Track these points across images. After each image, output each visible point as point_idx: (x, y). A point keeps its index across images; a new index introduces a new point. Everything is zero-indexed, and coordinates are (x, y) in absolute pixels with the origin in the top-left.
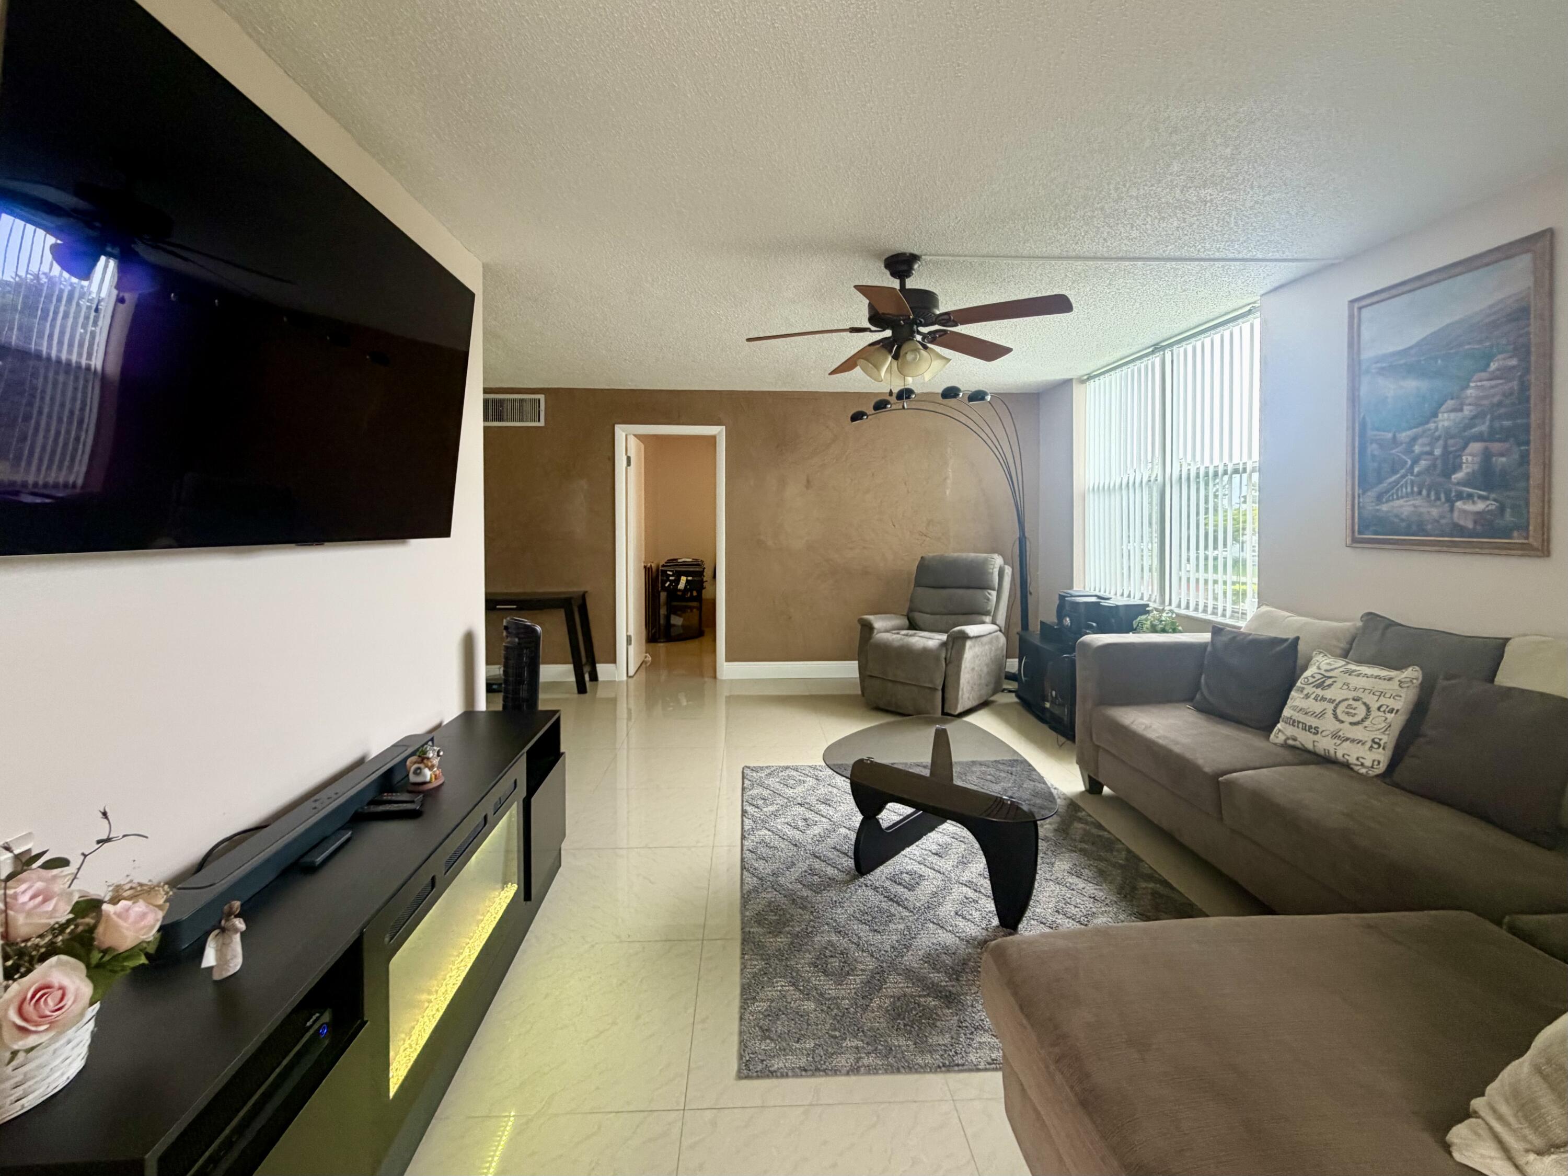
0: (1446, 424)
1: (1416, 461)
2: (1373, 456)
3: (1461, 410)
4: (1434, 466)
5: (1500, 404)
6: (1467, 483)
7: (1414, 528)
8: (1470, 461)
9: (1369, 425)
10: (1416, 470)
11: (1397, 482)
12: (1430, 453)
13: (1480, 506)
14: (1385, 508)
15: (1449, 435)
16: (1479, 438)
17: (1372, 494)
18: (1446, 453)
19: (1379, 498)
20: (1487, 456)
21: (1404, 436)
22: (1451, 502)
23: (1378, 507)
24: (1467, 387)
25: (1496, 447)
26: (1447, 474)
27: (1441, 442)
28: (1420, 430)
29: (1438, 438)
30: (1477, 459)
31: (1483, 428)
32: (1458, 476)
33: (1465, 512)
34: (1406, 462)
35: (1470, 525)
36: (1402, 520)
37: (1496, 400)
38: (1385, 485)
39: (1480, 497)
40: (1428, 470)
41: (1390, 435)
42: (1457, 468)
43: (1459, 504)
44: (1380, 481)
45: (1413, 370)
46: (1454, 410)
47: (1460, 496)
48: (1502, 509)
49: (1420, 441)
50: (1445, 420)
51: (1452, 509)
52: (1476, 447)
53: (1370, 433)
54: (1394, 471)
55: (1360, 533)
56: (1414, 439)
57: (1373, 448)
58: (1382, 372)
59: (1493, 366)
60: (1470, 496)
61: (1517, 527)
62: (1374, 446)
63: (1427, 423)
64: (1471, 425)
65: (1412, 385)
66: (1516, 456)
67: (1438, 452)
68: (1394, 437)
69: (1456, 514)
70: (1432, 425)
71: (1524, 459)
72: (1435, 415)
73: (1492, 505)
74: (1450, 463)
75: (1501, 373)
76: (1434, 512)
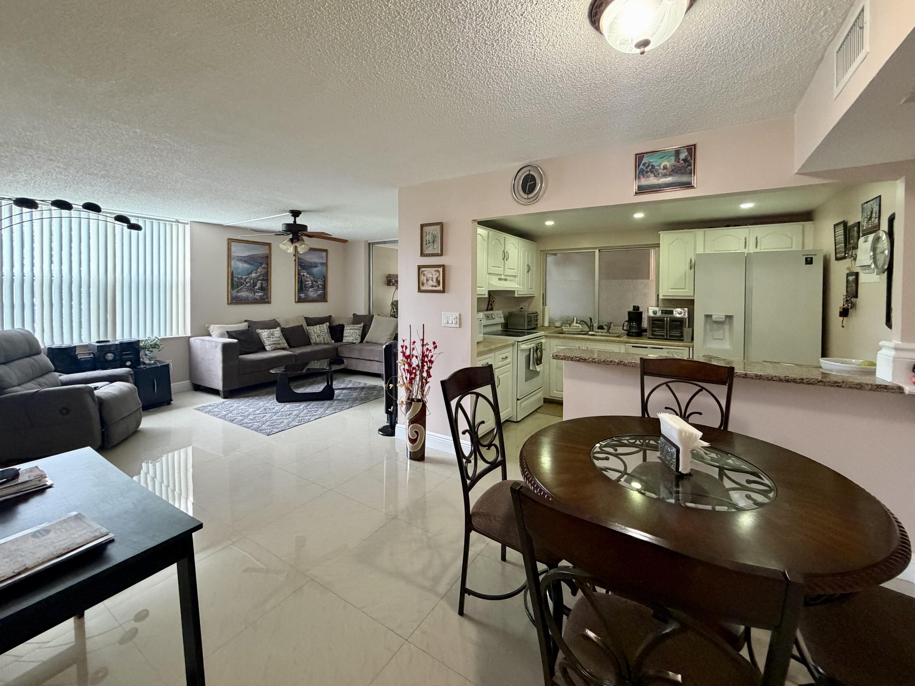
0: (253, 276)
2: (236, 281)
3: (257, 273)
4: (251, 285)
5: (263, 274)
6: (258, 289)
7: (246, 299)
9: (234, 274)
10: (247, 285)
11: (242, 288)
12: (250, 282)
13: (260, 294)
14: (239, 294)
15: (254, 279)
16: (260, 280)
17: (236, 290)
18: (253, 282)
19: (238, 292)
20: (262, 283)
21: (244, 277)
22: (254, 293)
23: (235, 295)
24: (258, 269)
25: (263, 282)
26: (254, 287)
27: (252, 280)
28: (248, 276)
30: (260, 285)
31: (261, 278)
32: (256, 287)
34: (244, 284)
35: (258, 298)
36: (244, 297)
38: (239, 289)
39: (260, 292)
40: (250, 286)
44: (238, 287)
45: (245, 262)
46: (255, 273)
47: (256, 292)
48: (264, 295)
49: (248, 279)
51: (255, 295)
52: (260, 282)
53: (235, 275)
54: (241, 285)
55: (230, 301)
56: (246, 278)
57: (235, 279)
58: (238, 260)
60: (258, 292)
61: (266, 298)
62: (236, 278)
64: (258, 277)
65: (246, 266)
66: (266, 284)
67: (252, 282)
68: (241, 277)
69: (256, 296)
70: (250, 276)
71: (268, 285)
72: (251, 273)
73: (262, 294)
74: (255, 285)
75: (264, 268)
76: (251, 295)
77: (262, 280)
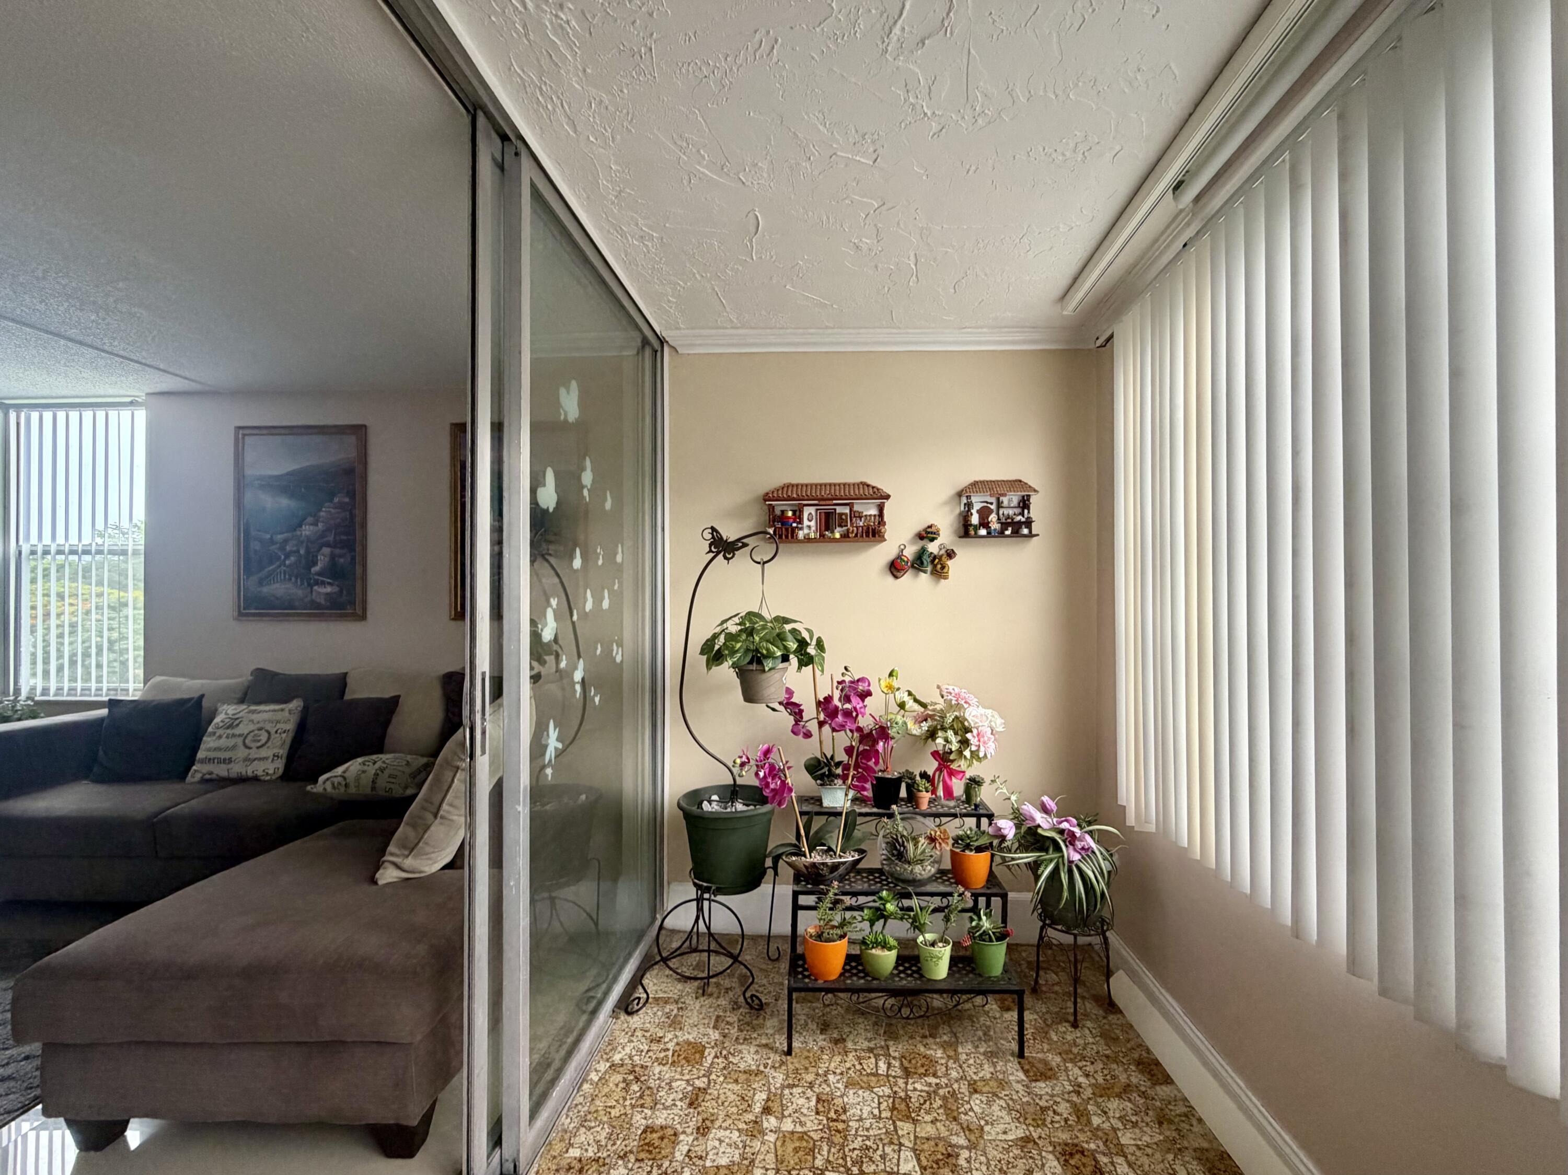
0: (308, 533)
1: (287, 556)
2: (256, 551)
3: (317, 525)
4: (299, 561)
5: (340, 526)
6: (319, 574)
7: (286, 604)
8: (322, 560)
9: (252, 527)
10: (288, 562)
11: (274, 570)
12: (298, 551)
13: (329, 589)
14: (265, 590)
15: (309, 541)
16: (327, 545)
17: (254, 579)
18: (308, 551)
20: (333, 557)
21: (279, 537)
22: (310, 585)
23: (259, 589)
24: (320, 510)
25: (338, 551)
26: (309, 568)
27: (304, 545)
28: (289, 535)
29: (302, 542)
30: (327, 559)
31: (330, 538)
32: (314, 570)
33: (319, 593)
35: (323, 601)
36: (277, 598)
37: (337, 522)
38: (266, 572)
39: (329, 584)
40: (296, 564)
41: (268, 536)
42: (315, 563)
43: (316, 588)
44: (261, 570)
45: (285, 491)
46: (312, 524)
47: (317, 583)
48: (341, 591)
49: (291, 542)
50: (307, 530)
51: (312, 592)
52: (326, 550)
53: (255, 532)
54: (271, 562)
55: (244, 609)
56: (286, 541)
57: (257, 544)
59: (336, 500)
60: (323, 583)
61: (349, 603)
62: (259, 542)
63: (295, 530)
64: (323, 536)
66: (348, 559)
68: (271, 538)
70: (298, 533)
71: (353, 561)
72: (301, 526)
73: (337, 589)
74: (310, 560)
75: (341, 507)
76: (300, 593)
77: (332, 545)
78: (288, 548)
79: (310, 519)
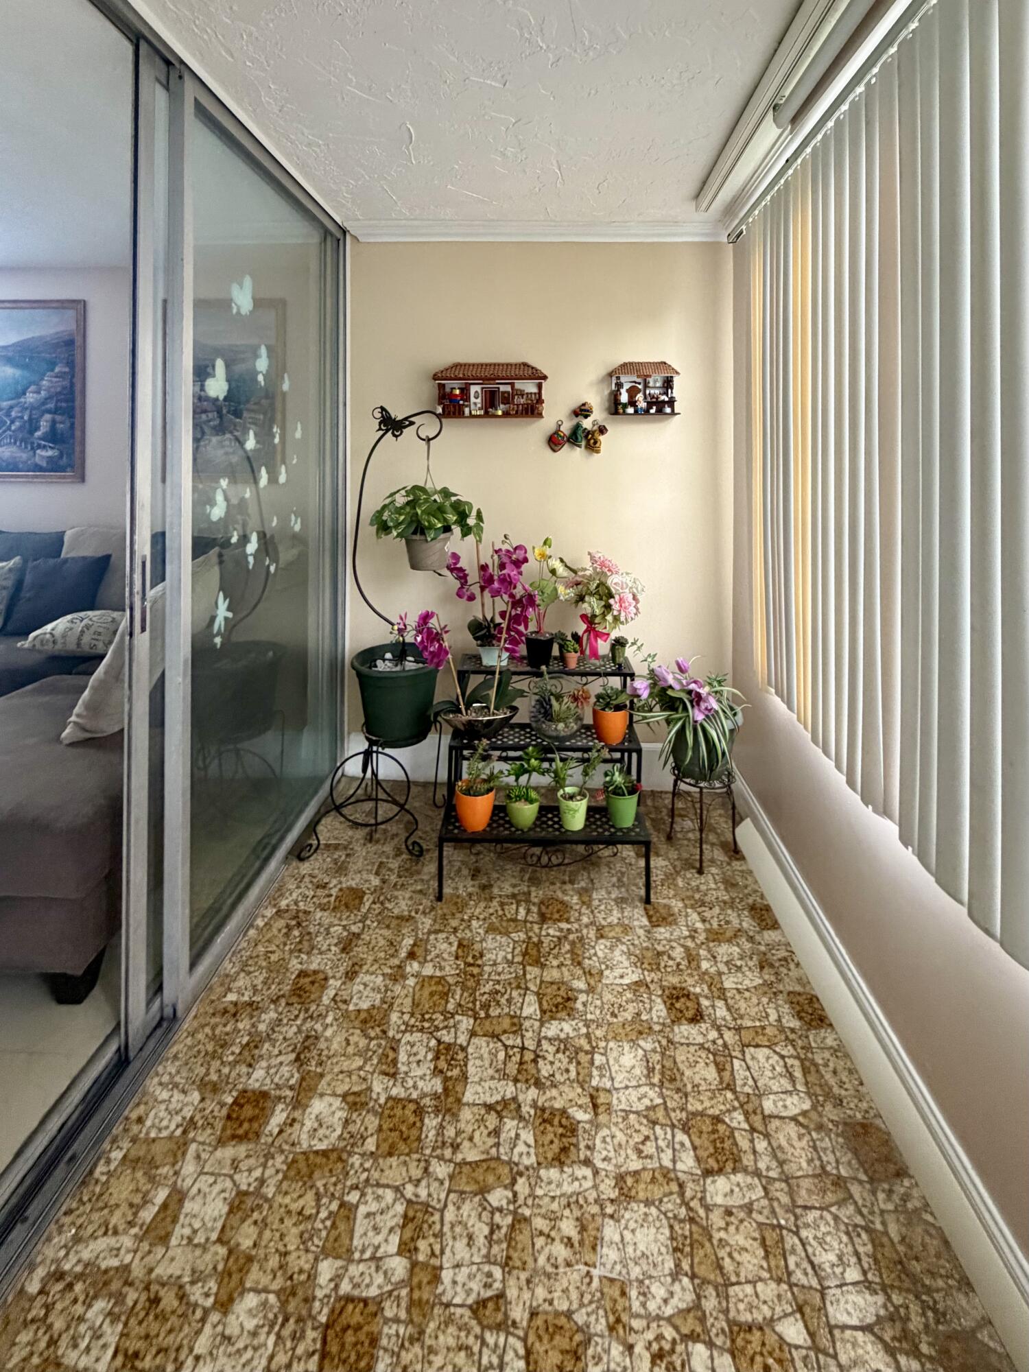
0: (31, 400)
1: (12, 422)
3: (40, 393)
4: (23, 426)
5: (60, 393)
6: (40, 439)
7: (11, 466)
8: (44, 426)
10: (13, 427)
12: (22, 418)
13: (50, 453)
15: (32, 408)
16: (49, 412)
18: (30, 419)
20: (54, 422)
21: (5, 404)
22: (32, 450)
24: (42, 379)
25: (58, 418)
26: (31, 432)
27: (28, 412)
28: (15, 401)
29: (26, 409)
30: (48, 424)
31: (51, 406)
32: (38, 434)
33: (41, 456)
34: (5, 422)
35: (45, 463)
37: (59, 389)
39: (51, 447)
40: (20, 428)
42: (37, 429)
43: (38, 452)
45: (10, 360)
46: (35, 392)
47: (39, 447)
48: (61, 456)
49: (16, 409)
50: (30, 398)
51: (34, 454)
52: (48, 417)
56: (11, 407)
59: (57, 370)
60: (45, 447)
61: (69, 465)
63: (19, 397)
64: (44, 404)
65: (11, 372)
66: (68, 424)
67: (26, 418)
69: (35, 458)
70: (22, 400)
71: (72, 426)
72: (24, 394)
73: (59, 452)
74: (33, 426)
75: (61, 375)
76: (24, 456)
77: (54, 412)
78: (13, 414)
79: (33, 388)
